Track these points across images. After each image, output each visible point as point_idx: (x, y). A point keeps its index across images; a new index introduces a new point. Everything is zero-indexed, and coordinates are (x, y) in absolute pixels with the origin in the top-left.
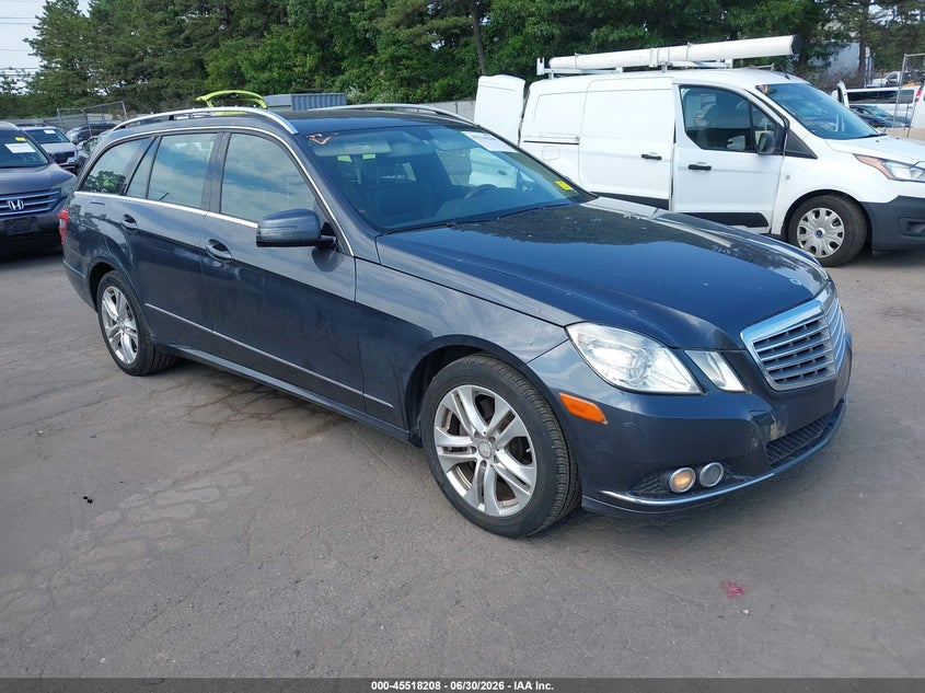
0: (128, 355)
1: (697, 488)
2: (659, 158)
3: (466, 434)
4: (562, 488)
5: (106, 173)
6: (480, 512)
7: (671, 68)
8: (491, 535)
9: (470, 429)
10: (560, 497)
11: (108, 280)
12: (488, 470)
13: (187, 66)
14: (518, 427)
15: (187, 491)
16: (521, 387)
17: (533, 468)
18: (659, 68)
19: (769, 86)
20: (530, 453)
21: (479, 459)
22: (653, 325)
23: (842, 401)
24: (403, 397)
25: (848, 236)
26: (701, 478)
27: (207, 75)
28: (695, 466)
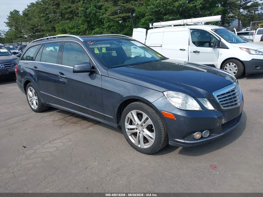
0: (35, 107)
1: (202, 137)
2: (185, 50)
3: (134, 125)
4: (163, 139)
5: (28, 56)
6: (139, 147)
7: (187, 25)
8: (142, 154)
9: (136, 123)
10: (162, 141)
11: (29, 85)
12: (141, 135)
13: (50, 29)
14: (150, 122)
15: (53, 144)
16: (150, 110)
17: (154, 133)
18: (184, 25)
19: (215, 29)
20: (153, 129)
21: (138, 132)
22: (188, 91)
23: (241, 114)
24: (116, 114)
25: (238, 70)
26: (203, 135)
27: (56, 31)
28: (202, 131)
